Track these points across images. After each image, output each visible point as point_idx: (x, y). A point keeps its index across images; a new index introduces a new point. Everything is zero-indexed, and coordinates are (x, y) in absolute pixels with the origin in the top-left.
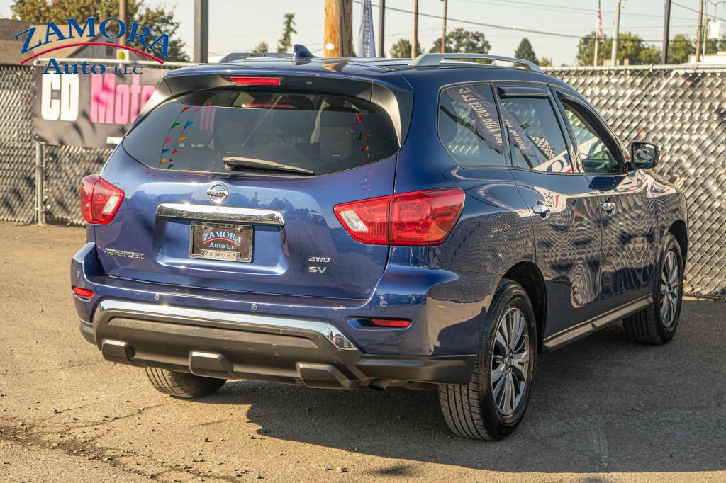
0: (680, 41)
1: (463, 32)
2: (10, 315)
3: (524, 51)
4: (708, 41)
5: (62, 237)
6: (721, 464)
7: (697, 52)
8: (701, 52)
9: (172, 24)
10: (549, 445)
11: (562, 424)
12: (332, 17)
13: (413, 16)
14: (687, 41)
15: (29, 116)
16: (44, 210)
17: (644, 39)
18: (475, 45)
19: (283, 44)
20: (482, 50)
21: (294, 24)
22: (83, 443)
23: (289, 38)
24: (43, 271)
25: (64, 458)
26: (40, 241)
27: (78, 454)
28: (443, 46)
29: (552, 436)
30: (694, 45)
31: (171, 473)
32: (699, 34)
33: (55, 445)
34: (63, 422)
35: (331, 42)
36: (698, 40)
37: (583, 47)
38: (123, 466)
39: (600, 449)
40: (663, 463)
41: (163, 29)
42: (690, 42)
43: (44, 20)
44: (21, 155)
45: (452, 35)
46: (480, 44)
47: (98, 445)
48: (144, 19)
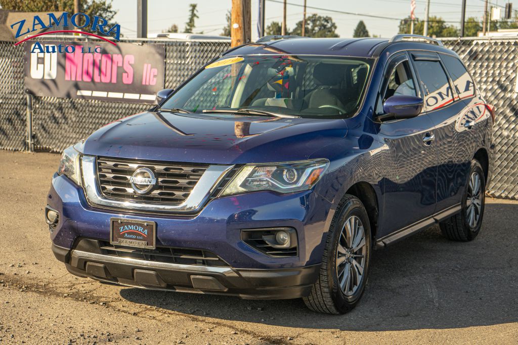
0: (471, 22)
1: (317, 16)
2: (20, 212)
3: (360, 30)
4: (491, 22)
5: (47, 161)
6: (514, 304)
7: (484, 30)
8: (486, 30)
9: (111, 12)
10: (398, 293)
11: (405, 279)
12: (237, 5)
13: (283, 5)
14: (476, 22)
15: (22, 76)
16: (33, 142)
17: (445, 20)
18: (326, 25)
19: (189, 25)
20: (330, 30)
21: (197, 11)
22: (84, 294)
23: (193, 21)
24: (37, 183)
25: (74, 303)
26: (32, 164)
27: (82, 300)
28: (303, 26)
29: (400, 287)
30: (481, 25)
31: (146, 312)
32: (485, 17)
33: (66, 295)
34: (69, 280)
35: (236, 23)
36: (485, 21)
37: (402, 27)
38: (114, 308)
39: (433, 295)
40: (476, 303)
41: (104, 15)
42: (478, 23)
43: (19, 9)
44: (16, 104)
45: (309, 19)
46: (329, 25)
47: (94, 295)
48: (92, 8)
